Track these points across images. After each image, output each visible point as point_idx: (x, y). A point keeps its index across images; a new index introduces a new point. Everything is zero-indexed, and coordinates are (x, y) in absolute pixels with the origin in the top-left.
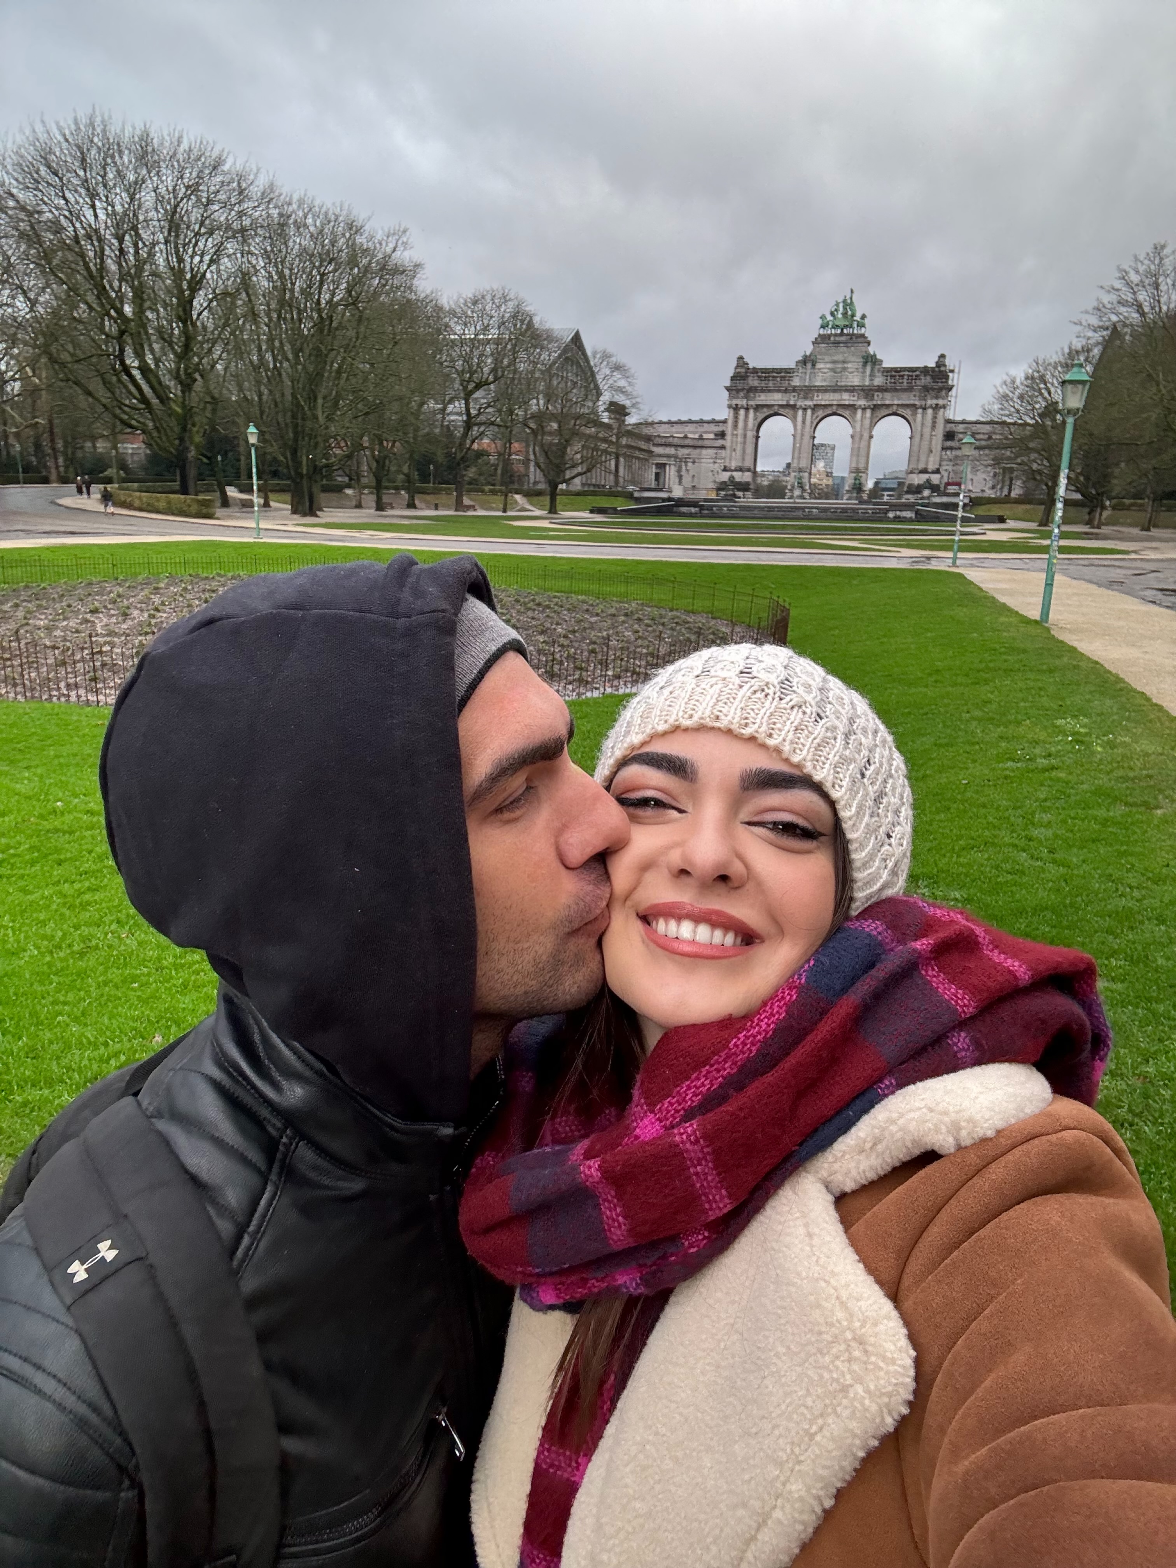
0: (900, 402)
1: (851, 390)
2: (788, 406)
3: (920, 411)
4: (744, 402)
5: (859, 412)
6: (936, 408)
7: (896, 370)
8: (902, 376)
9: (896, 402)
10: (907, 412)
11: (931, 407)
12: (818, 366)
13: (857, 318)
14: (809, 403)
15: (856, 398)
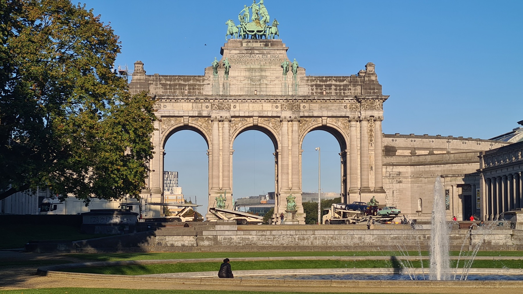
2: (199, 117)
3: (353, 123)
5: (285, 125)
6: (372, 119)
10: (339, 125)
11: (366, 118)
14: (225, 114)
15: (279, 109)
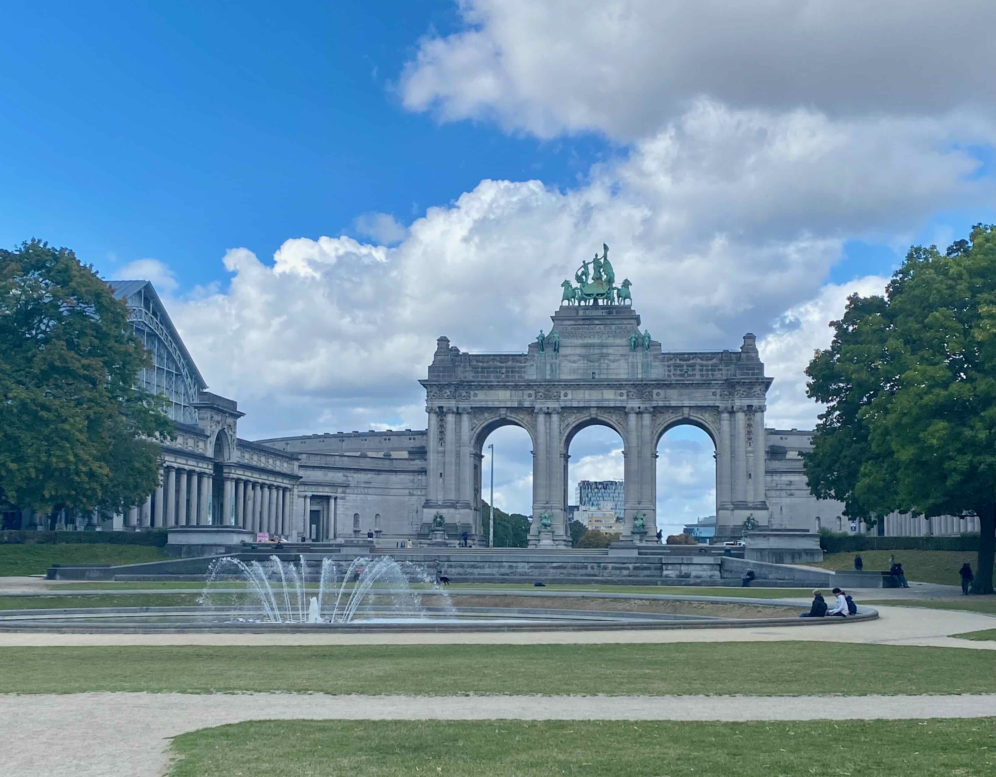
0: (693, 403)
1: (616, 385)
2: (519, 409)
3: (725, 415)
4: (452, 404)
5: (633, 418)
6: (750, 410)
7: (680, 356)
8: (693, 366)
9: (686, 403)
10: (706, 418)
11: (741, 409)
14: (552, 404)
15: (625, 397)
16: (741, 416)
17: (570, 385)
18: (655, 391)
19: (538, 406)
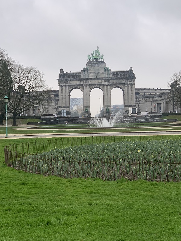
0: (119, 83)
1: (102, 79)
2: (80, 85)
3: (126, 86)
4: (64, 84)
5: (105, 87)
6: (132, 85)
7: (116, 72)
8: (119, 74)
9: (118, 83)
10: (122, 86)
11: (130, 84)
12: (89, 72)
13: (101, 56)
15: (104, 82)
16: (130, 86)
17: (91, 79)
18: (110, 80)
19: (84, 84)
